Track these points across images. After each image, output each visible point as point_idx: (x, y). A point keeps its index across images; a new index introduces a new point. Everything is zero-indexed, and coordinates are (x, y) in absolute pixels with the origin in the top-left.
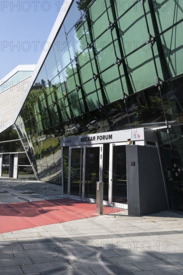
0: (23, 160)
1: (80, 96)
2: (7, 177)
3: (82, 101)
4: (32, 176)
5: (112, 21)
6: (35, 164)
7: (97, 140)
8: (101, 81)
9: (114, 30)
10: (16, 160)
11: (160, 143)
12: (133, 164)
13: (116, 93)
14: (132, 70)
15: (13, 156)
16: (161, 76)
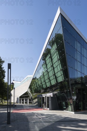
0: (30, 100)
1: (42, 85)
2: (26, 104)
3: (42, 86)
4: (32, 104)
5: (52, 65)
6: (33, 101)
7: (44, 95)
8: (45, 82)
9: (52, 67)
10: (28, 100)
11: (56, 96)
12: (50, 100)
13: (48, 85)
14: (51, 80)
15: (27, 99)
16: (56, 82)
